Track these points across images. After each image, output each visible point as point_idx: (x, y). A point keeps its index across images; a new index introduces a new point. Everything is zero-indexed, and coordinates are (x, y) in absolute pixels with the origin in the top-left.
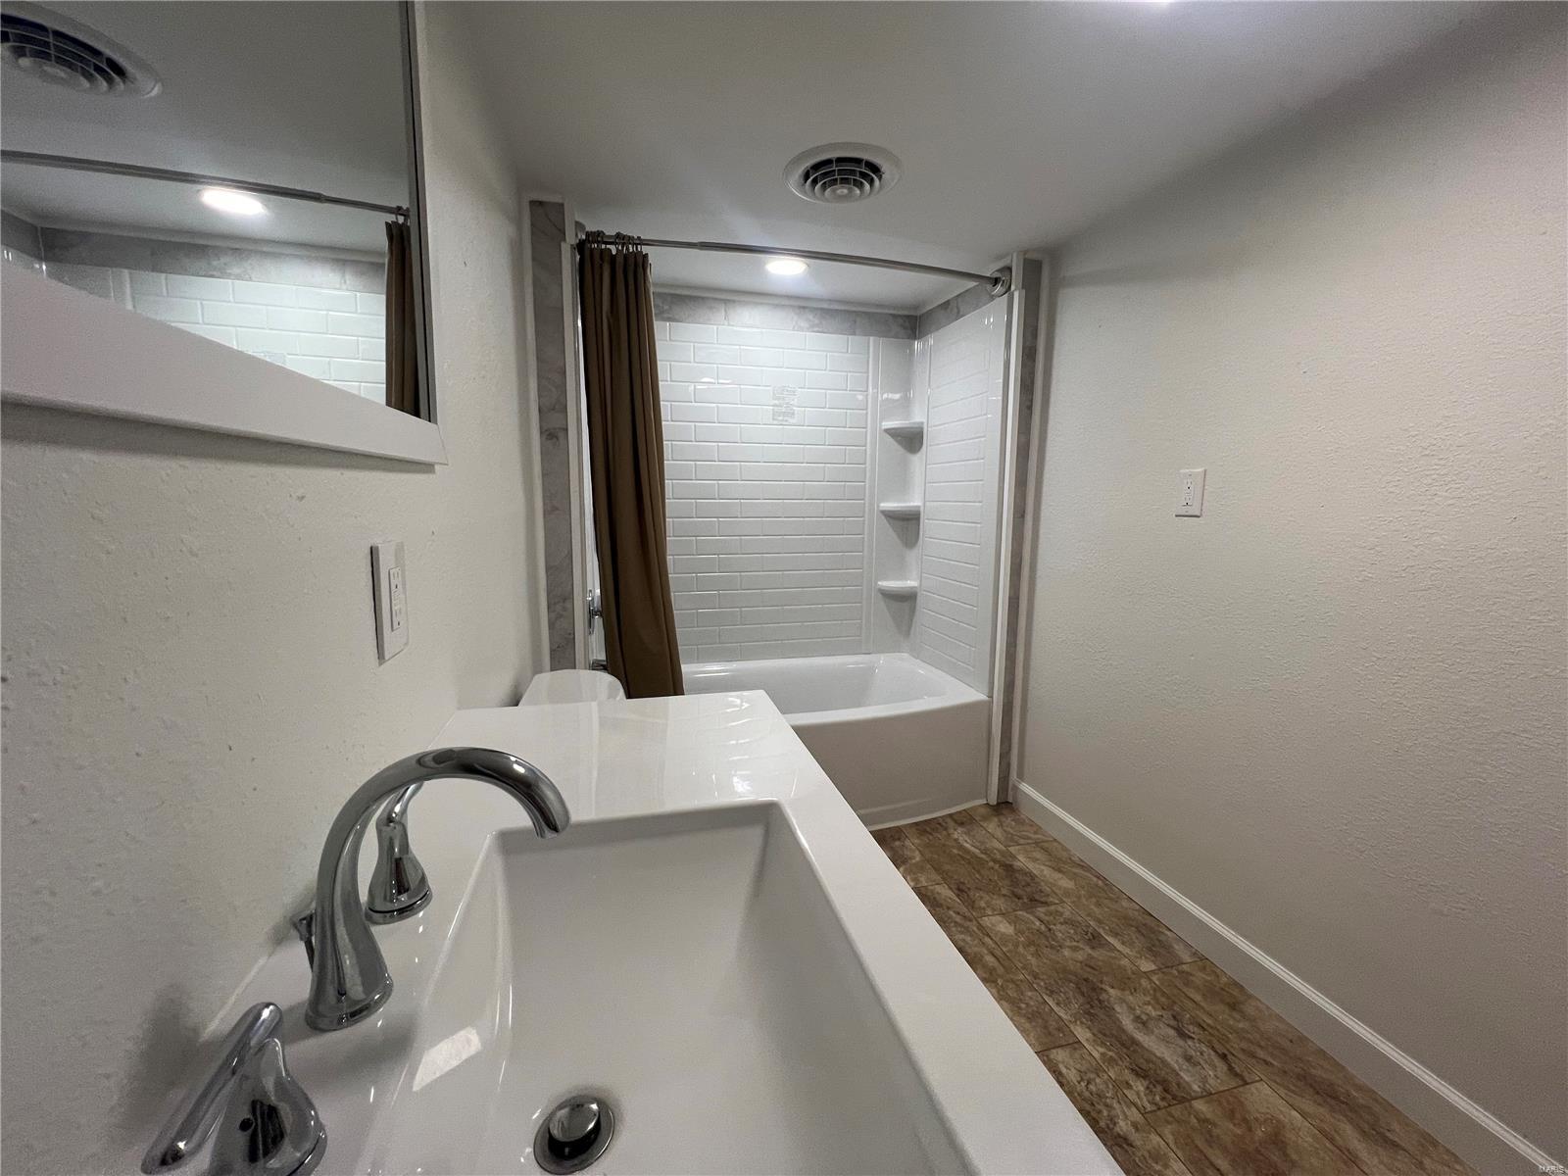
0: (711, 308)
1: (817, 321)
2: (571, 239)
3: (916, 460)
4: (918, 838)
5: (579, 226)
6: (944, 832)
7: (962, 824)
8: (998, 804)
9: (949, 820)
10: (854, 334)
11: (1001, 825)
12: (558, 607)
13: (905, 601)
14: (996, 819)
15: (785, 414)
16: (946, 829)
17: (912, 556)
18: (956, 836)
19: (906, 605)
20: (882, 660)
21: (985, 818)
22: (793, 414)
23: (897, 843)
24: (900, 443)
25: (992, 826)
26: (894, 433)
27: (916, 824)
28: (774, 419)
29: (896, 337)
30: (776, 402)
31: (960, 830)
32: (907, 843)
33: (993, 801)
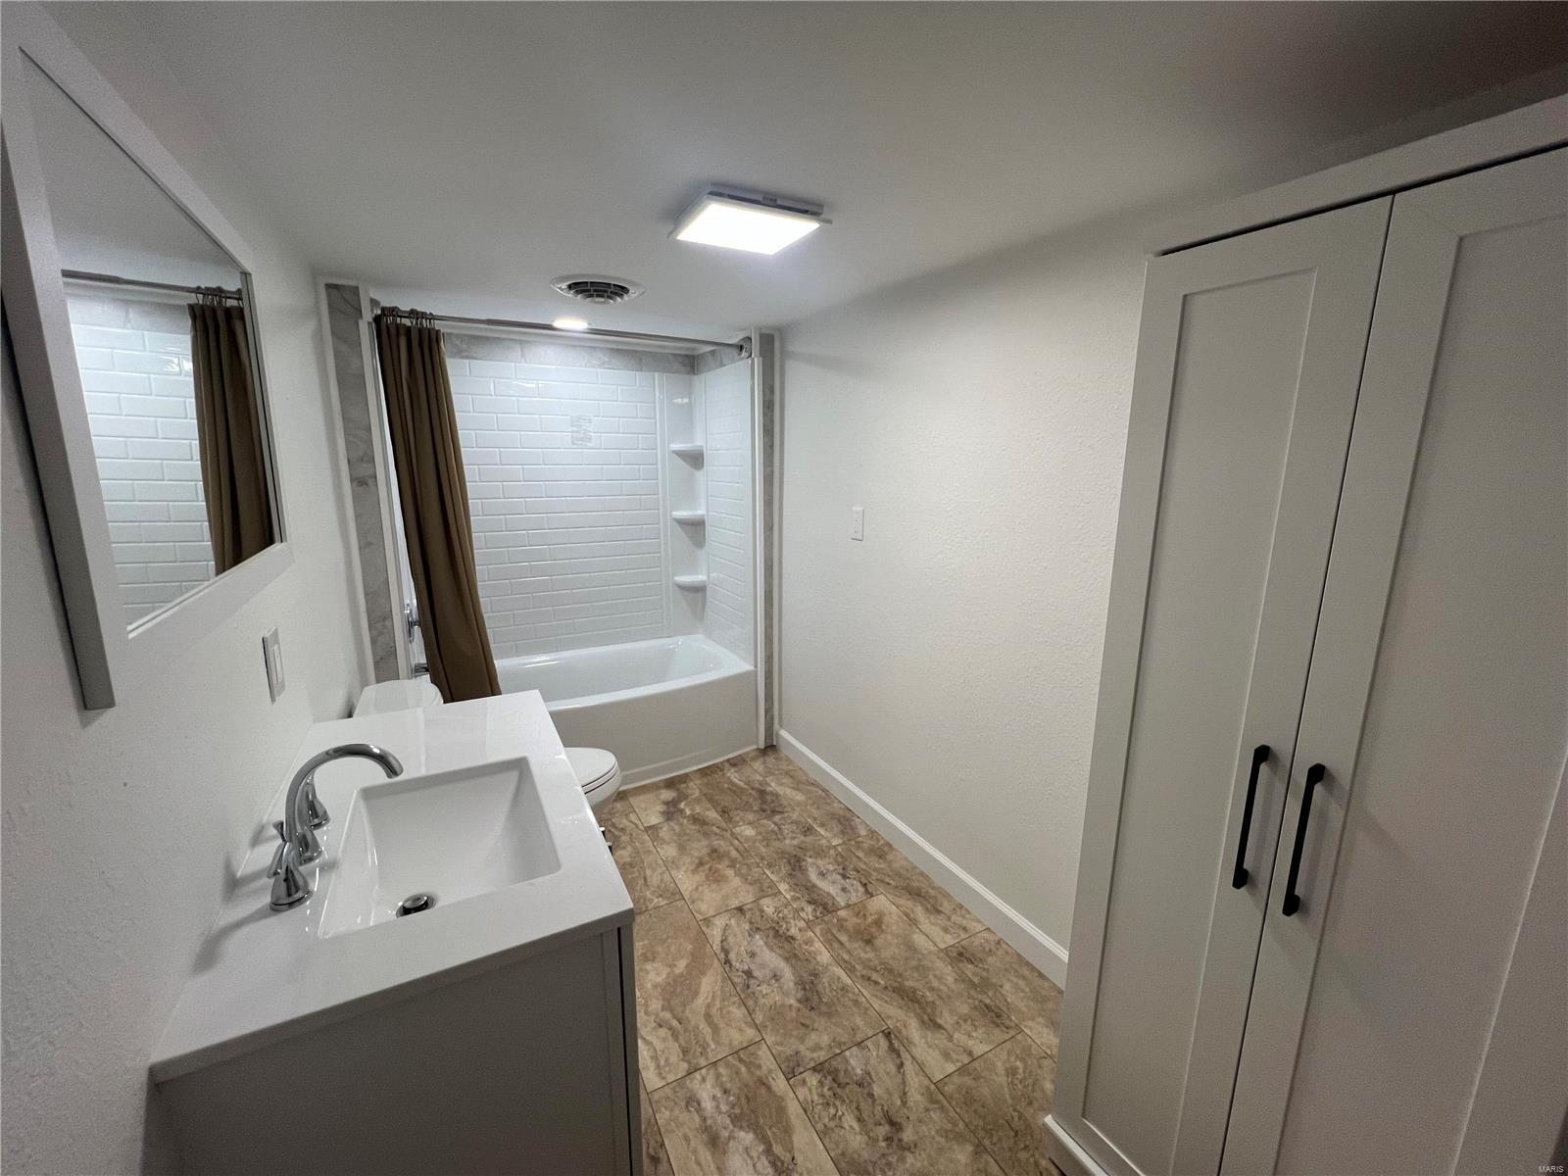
0: (508, 348)
1: (606, 360)
2: (368, 316)
3: (700, 475)
4: (700, 779)
5: (374, 303)
6: (720, 773)
7: (734, 765)
8: (766, 747)
9: (727, 765)
10: (641, 370)
11: (764, 762)
12: (379, 625)
13: (698, 590)
14: (762, 759)
15: (582, 439)
16: (722, 770)
17: (701, 554)
18: (729, 774)
19: (699, 595)
20: (680, 642)
21: (753, 759)
22: (590, 438)
23: (683, 785)
24: (685, 460)
25: (758, 765)
26: (683, 455)
27: (700, 769)
28: (574, 444)
29: (677, 372)
30: (575, 429)
31: (732, 770)
32: (691, 784)
33: (762, 745)
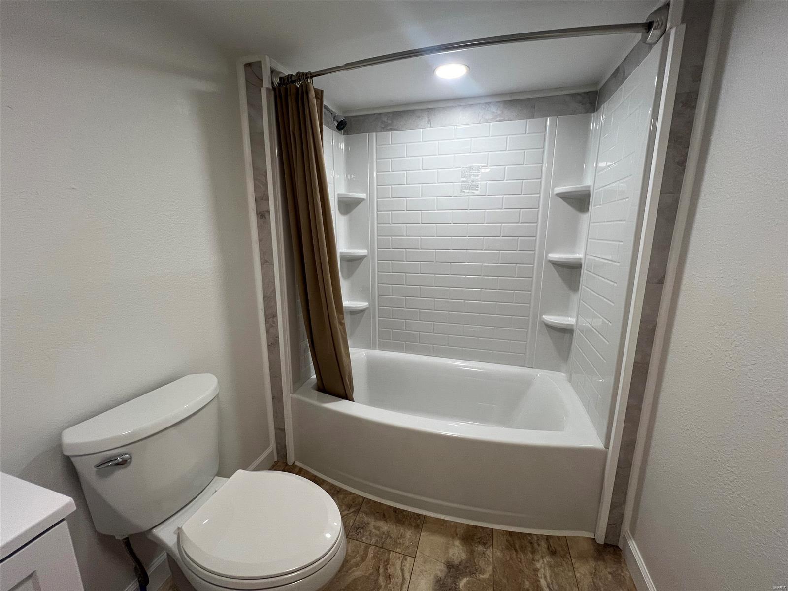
1: (499, 112)
4: (502, 551)
6: (530, 555)
7: (553, 553)
8: (606, 545)
9: (543, 544)
10: (533, 117)
11: (594, 574)
14: (592, 564)
15: (469, 187)
16: (533, 552)
17: (575, 297)
18: (538, 565)
20: (539, 374)
21: (582, 557)
22: (477, 187)
23: (480, 548)
24: (569, 203)
25: (583, 570)
26: (566, 197)
27: (510, 533)
28: (464, 192)
30: (465, 179)
31: (547, 559)
32: (489, 552)
33: (601, 540)
